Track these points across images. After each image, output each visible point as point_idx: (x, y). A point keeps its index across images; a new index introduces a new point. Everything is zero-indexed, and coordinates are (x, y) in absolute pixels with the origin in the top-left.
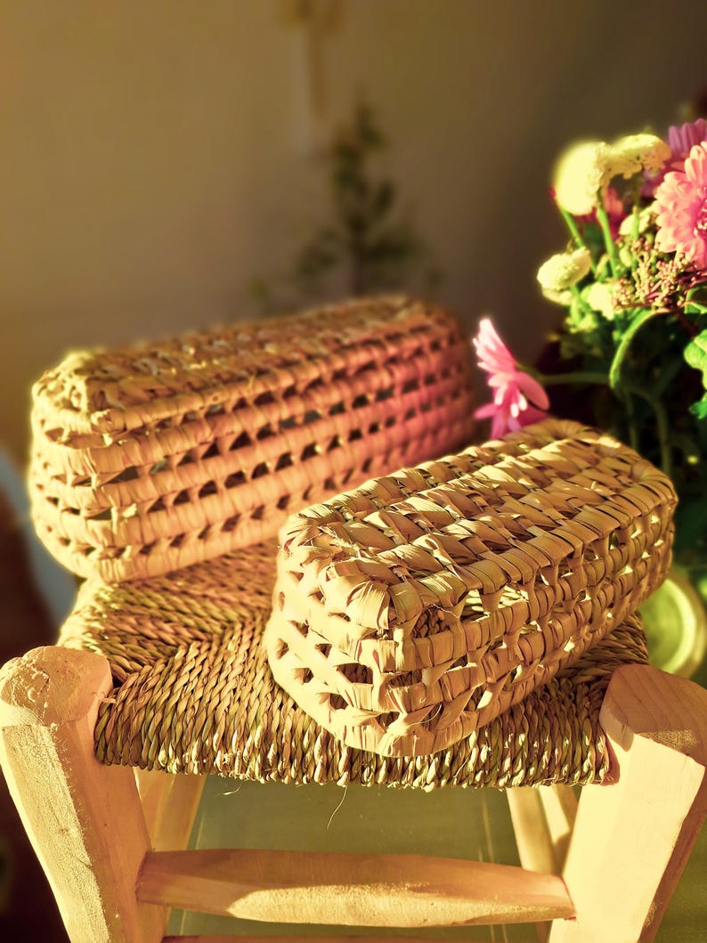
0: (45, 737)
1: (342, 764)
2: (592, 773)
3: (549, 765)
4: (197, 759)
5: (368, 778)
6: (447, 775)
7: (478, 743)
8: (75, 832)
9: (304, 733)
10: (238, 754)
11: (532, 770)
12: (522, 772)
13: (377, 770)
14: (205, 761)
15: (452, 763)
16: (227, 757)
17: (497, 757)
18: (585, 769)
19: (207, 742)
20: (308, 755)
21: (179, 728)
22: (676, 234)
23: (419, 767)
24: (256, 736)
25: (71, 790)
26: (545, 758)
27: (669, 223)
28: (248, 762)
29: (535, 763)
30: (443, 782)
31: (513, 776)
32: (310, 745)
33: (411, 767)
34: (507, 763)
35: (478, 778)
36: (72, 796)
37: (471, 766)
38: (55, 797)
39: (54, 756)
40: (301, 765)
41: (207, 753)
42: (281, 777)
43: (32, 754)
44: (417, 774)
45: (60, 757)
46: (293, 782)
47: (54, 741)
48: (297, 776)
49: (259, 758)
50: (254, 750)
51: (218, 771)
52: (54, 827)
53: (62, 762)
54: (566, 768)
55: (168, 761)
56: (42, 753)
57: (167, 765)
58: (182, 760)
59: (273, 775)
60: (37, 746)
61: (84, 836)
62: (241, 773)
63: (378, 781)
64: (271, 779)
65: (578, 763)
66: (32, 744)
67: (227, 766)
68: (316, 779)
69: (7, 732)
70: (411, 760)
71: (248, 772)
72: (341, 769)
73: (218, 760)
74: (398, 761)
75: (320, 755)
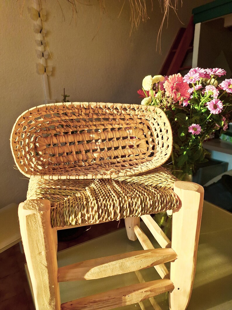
0: (38, 217)
1: (118, 211)
2: (176, 204)
3: (166, 203)
4: (80, 218)
5: (125, 214)
6: (144, 210)
7: (149, 200)
8: (43, 253)
9: (107, 205)
10: (92, 214)
11: (163, 205)
12: (161, 206)
13: (127, 211)
14: (83, 218)
15: (144, 206)
16: (89, 215)
17: (154, 203)
18: (174, 203)
20: (110, 210)
21: (74, 210)
23: (137, 209)
24: (96, 208)
25: (44, 236)
26: (165, 201)
27: (167, 90)
28: (94, 215)
29: (163, 203)
30: (143, 212)
32: (110, 208)
33: (135, 209)
34: (157, 204)
35: (151, 209)
36: (44, 238)
37: (149, 206)
38: (39, 239)
39: (41, 224)
40: (108, 214)
41: (83, 215)
42: (103, 219)
43: (34, 224)
44: (136, 211)
45: (42, 224)
46: (106, 220)
47: (41, 218)
48: (107, 218)
49: (97, 214)
50: (96, 212)
51: (86, 221)
52: (37, 252)
53: (43, 225)
54: (170, 204)
55: (72, 220)
56: (37, 223)
57: (72, 222)
58: (76, 219)
59: (101, 218)
60: (36, 221)
61: (46, 254)
62: (92, 220)
63: (128, 215)
64: (100, 220)
65: (172, 202)
66: (34, 220)
67: (89, 218)
68: (112, 218)
69: (28, 217)
70: (135, 207)
71: (95, 219)
72: (118, 213)
73: (86, 217)
74: (132, 208)
75: (113, 210)
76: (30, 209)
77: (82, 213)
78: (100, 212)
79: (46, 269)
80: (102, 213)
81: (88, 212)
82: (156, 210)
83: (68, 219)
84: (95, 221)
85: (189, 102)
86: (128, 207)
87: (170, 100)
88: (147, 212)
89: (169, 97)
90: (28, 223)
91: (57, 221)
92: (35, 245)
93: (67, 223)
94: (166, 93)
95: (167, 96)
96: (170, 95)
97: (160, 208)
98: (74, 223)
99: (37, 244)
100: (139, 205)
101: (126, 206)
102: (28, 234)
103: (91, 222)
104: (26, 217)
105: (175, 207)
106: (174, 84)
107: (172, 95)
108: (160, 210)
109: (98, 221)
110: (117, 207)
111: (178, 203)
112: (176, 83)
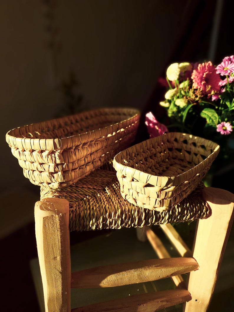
0: (57, 219)
1: (143, 218)
2: (206, 213)
3: (195, 211)
4: (102, 223)
5: (150, 221)
6: (171, 217)
7: (178, 208)
8: (59, 258)
9: (132, 210)
10: (114, 219)
11: (192, 214)
12: (189, 214)
13: (153, 218)
14: (104, 223)
15: (172, 213)
16: (111, 220)
17: (183, 210)
18: (204, 212)
19: (105, 216)
20: (134, 216)
21: (96, 213)
22: (198, 84)
23: (163, 216)
24: (119, 212)
25: (61, 240)
26: (194, 209)
27: (196, 81)
28: (117, 221)
29: (192, 211)
30: (170, 220)
31: (187, 216)
32: (134, 213)
34: (186, 212)
35: (179, 217)
36: (61, 243)
37: (177, 213)
38: (55, 243)
39: (58, 226)
40: (132, 220)
41: (105, 220)
42: (126, 225)
43: (51, 227)
44: (163, 218)
45: (60, 227)
46: (129, 226)
47: (59, 220)
48: (130, 224)
49: (120, 219)
50: (119, 217)
51: (108, 226)
52: (52, 257)
53: (60, 229)
54: (199, 212)
55: (93, 225)
56: (55, 226)
57: (92, 226)
58: (97, 223)
59: (124, 224)
60: (53, 224)
61: (61, 259)
62: (114, 225)
63: (153, 223)
64: (123, 226)
65: (202, 210)
66: (52, 223)
67: (111, 223)
68: (136, 224)
69: (45, 219)
70: (161, 214)
71: (117, 224)
72: (143, 220)
73: (108, 222)
74: (158, 215)
75: (137, 216)
76: (48, 210)
77: (103, 217)
78: (123, 218)
79: (60, 275)
80: (125, 218)
81: (110, 216)
82: (184, 218)
83: (88, 223)
84: (117, 227)
85: (220, 96)
86: (153, 214)
87: (198, 93)
88: (174, 220)
89: (196, 90)
90: (44, 225)
91: (76, 224)
92: (51, 249)
93: (87, 227)
94: (194, 85)
95: (195, 88)
96: (199, 87)
97: (188, 217)
98: (94, 228)
99: (53, 248)
100: (167, 212)
101: (151, 212)
102: (44, 237)
103: (113, 227)
104: (44, 218)
105: (205, 216)
106: (203, 75)
107: (200, 88)
108: (189, 219)
109: (121, 227)
110: (142, 213)
111: (208, 212)
112: (206, 73)
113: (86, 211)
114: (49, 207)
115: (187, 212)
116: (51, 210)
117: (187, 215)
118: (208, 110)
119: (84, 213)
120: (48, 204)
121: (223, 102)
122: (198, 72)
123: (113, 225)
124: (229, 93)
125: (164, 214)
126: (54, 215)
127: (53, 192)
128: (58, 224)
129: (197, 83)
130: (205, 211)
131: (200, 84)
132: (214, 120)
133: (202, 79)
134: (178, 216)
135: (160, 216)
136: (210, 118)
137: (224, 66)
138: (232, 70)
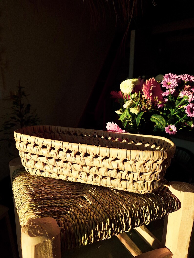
1: (130, 223)
3: (169, 207)
4: (93, 237)
5: (136, 224)
6: (152, 217)
7: (156, 207)
9: (119, 217)
10: (104, 230)
11: (167, 209)
13: (138, 221)
14: (95, 236)
15: (152, 213)
16: (102, 232)
17: (160, 208)
19: (95, 229)
20: (122, 223)
23: (146, 217)
24: (108, 223)
26: (168, 205)
27: (146, 93)
28: (107, 231)
29: (167, 207)
30: (151, 219)
32: (121, 220)
33: (144, 218)
37: (156, 212)
39: (51, 251)
40: (120, 227)
41: (96, 233)
42: (115, 233)
43: (43, 254)
44: (146, 219)
45: (53, 252)
46: (118, 234)
47: (52, 244)
48: (119, 231)
49: (110, 229)
50: (109, 227)
51: (99, 238)
53: (53, 253)
54: (172, 207)
56: (47, 252)
57: (84, 242)
58: (89, 238)
60: (46, 250)
62: (105, 236)
63: (138, 225)
64: (113, 235)
65: (174, 205)
66: (44, 249)
67: (101, 235)
68: (124, 230)
69: (37, 248)
70: (144, 216)
71: (107, 235)
72: (130, 225)
73: (99, 234)
74: (142, 217)
75: (124, 222)
76: (39, 235)
77: (94, 231)
78: (113, 227)
80: (114, 227)
81: (100, 228)
82: (162, 215)
83: (80, 240)
84: (107, 237)
86: (138, 217)
88: (154, 219)
91: (67, 244)
93: (79, 244)
97: (165, 213)
98: (86, 243)
100: (148, 213)
101: (136, 216)
103: (103, 238)
104: (35, 246)
105: (176, 209)
106: (150, 88)
107: (150, 98)
108: (165, 214)
109: (111, 236)
110: (128, 218)
111: (178, 205)
112: (152, 87)
113: (75, 227)
114: (38, 232)
115: (164, 209)
116: (41, 235)
117: (164, 212)
118: (156, 116)
119: (74, 229)
120: (36, 227)
121: (166, 109)
122: (146, 86)
123: (103, 237)
124: (171, 102)
125: (147, 215)
126: (47, 240)
127: (34, 210)
128: (51, 249)
129: (146, 95)
130: (176, 205)
131: (148, 95)
132: (162, 124)
133: (149, 92)
134: (157, 214)
135: (143, 217)
136: (159, 122)
137: (167, 81)
138: (175, 85)
